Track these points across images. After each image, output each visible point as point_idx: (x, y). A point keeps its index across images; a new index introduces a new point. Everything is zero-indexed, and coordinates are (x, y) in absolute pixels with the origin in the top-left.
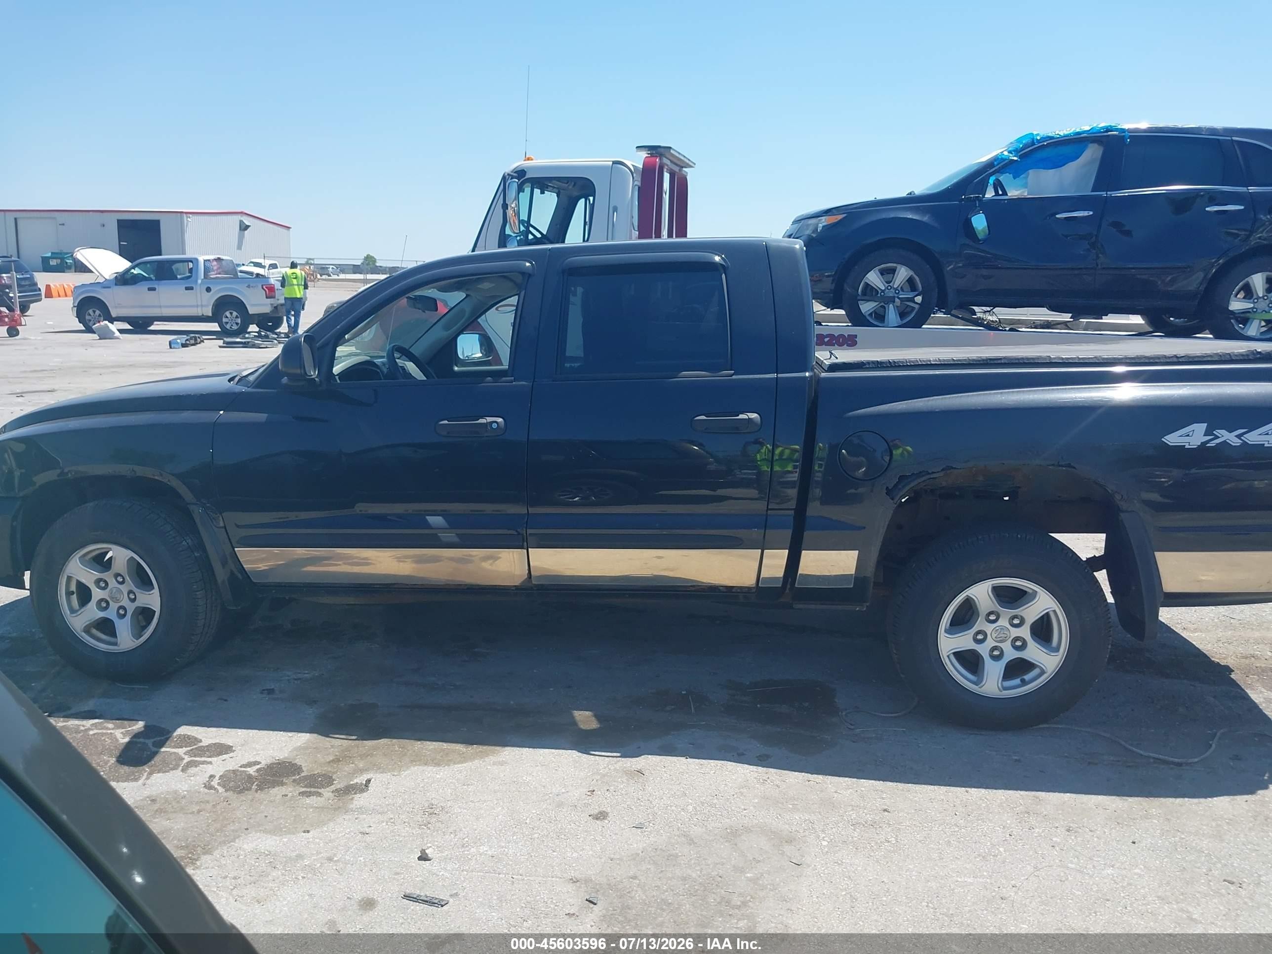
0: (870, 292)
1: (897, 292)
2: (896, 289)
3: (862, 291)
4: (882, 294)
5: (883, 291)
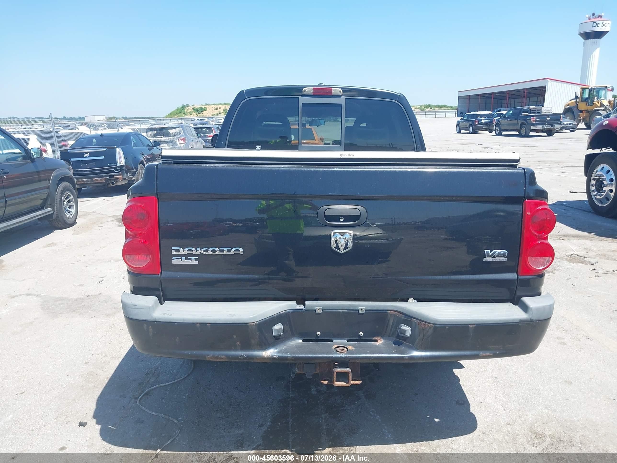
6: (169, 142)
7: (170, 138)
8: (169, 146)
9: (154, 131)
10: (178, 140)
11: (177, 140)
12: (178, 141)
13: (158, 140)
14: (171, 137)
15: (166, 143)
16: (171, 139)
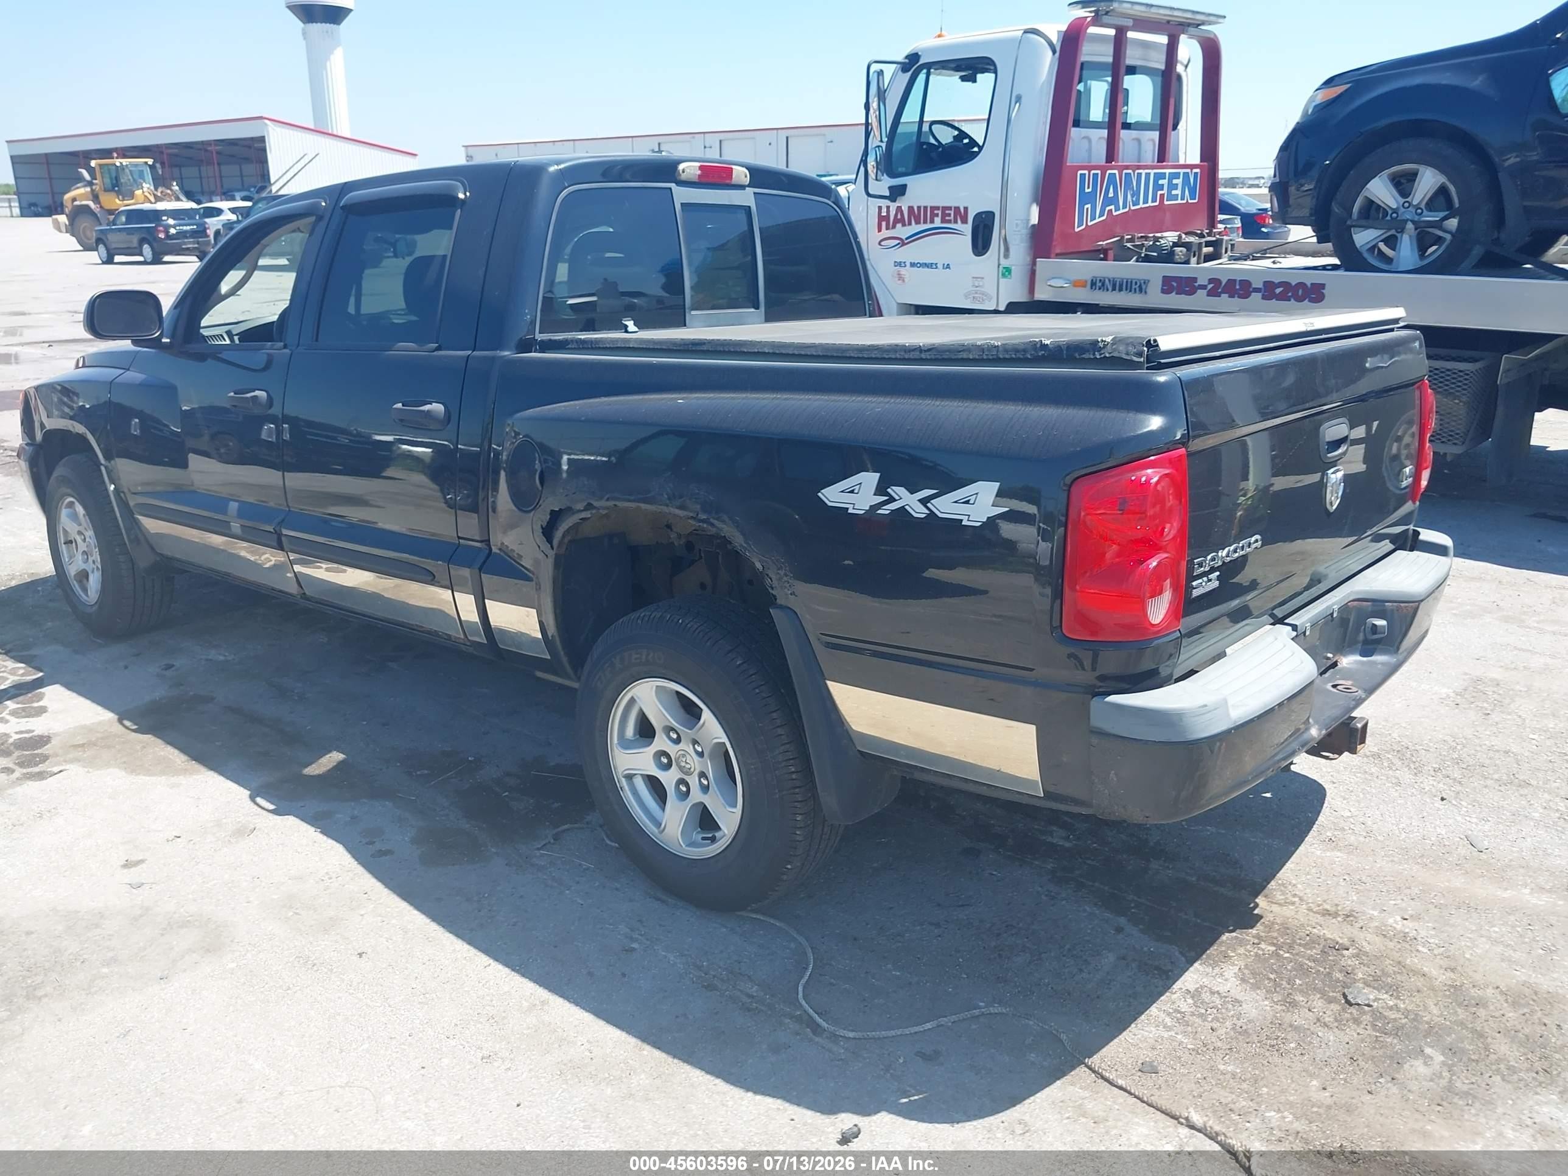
0: (1373, 212)
1: (1419, 211)
2: (1417, 207)
3: (1360, 212)
4: (1394, 215)
5: (1395, 211)
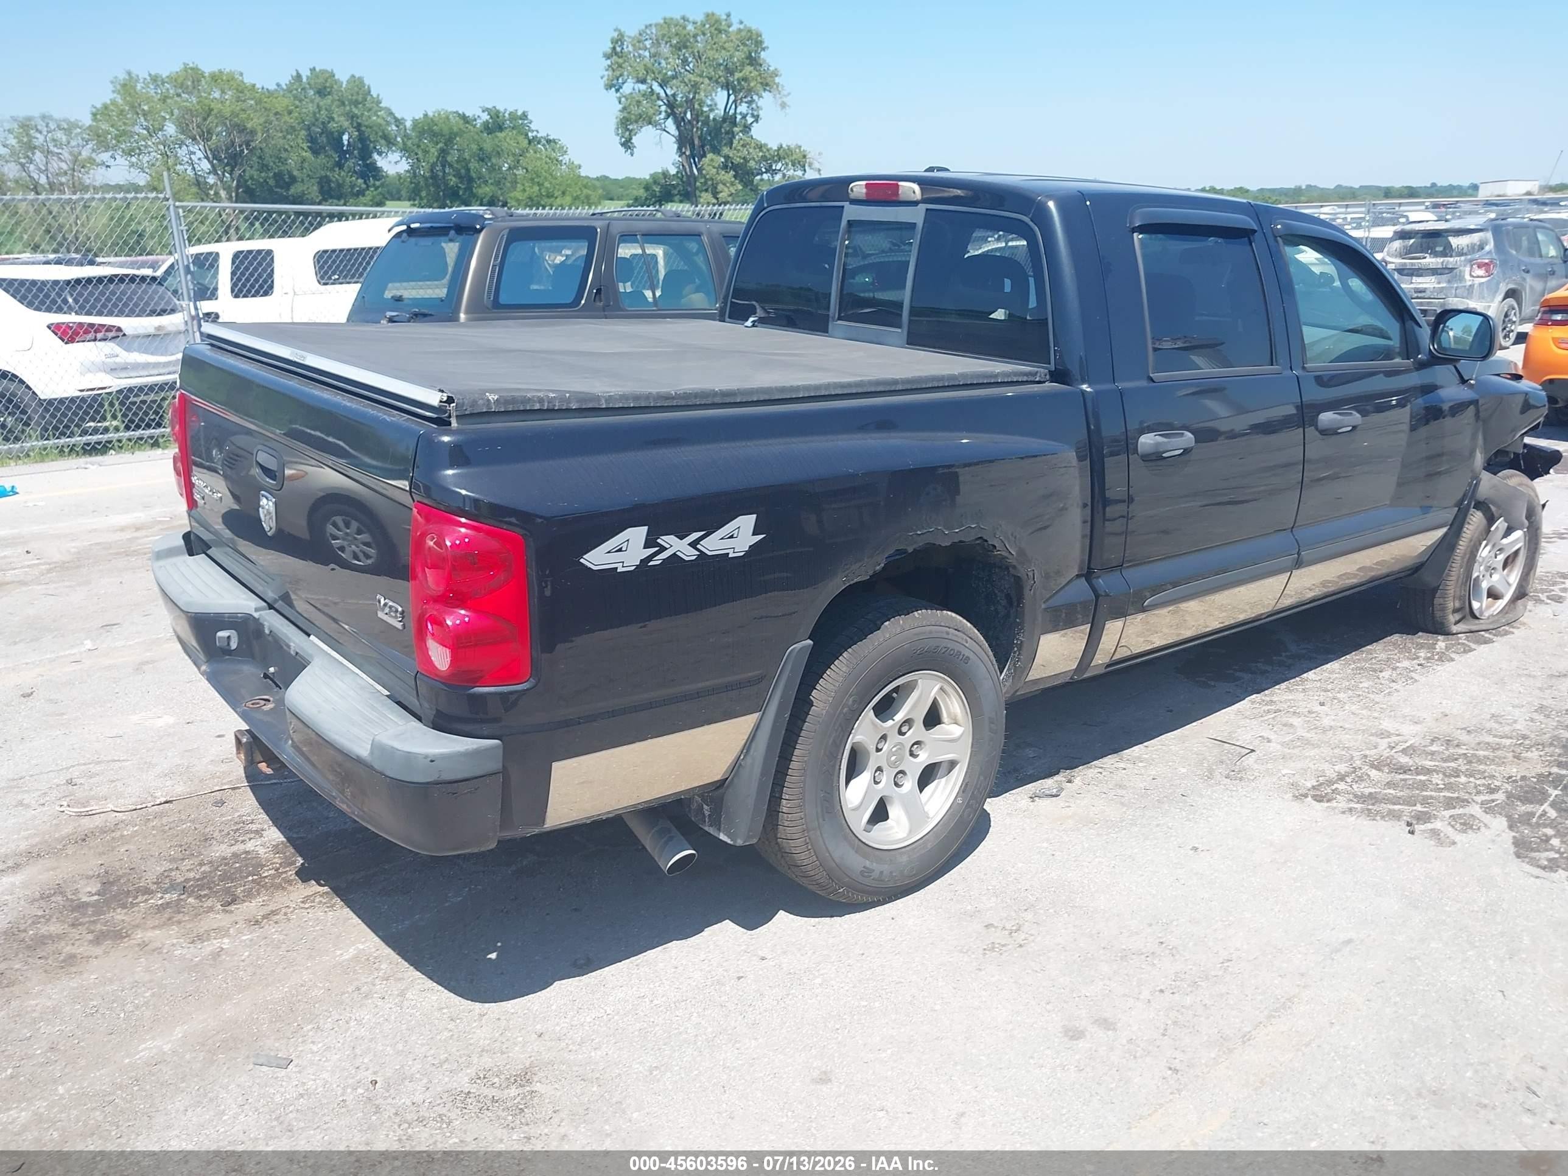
6: (1442, 271)
7: (1446, 259)
8: (1439, 283)
9: (1410, 238)
10: (1468, 265)
11: (1465, 266)
12: (1468, 269)
13: (1412, 264)
14: (1451, 256)
15: (1433, 275)
16: (1448, 261)
